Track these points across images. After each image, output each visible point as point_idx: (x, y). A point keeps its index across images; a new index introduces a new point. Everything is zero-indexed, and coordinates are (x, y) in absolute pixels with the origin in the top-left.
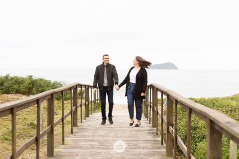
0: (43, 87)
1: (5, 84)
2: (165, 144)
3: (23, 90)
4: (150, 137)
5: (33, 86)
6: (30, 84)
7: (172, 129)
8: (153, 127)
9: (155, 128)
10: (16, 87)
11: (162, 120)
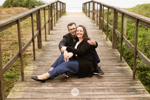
0: (34, 3)
1: (14, 2)
2: (98, 26)
3: (23, 5)
4: (92, 24)
5: (28, 3)
6: (27, 2)
7: (102, 18)
8: (93, 20)
9: (94, 21)
10: (20, 3)
11: (97, 15)
